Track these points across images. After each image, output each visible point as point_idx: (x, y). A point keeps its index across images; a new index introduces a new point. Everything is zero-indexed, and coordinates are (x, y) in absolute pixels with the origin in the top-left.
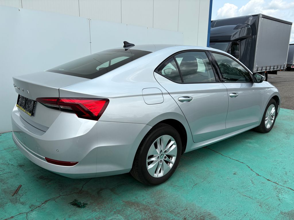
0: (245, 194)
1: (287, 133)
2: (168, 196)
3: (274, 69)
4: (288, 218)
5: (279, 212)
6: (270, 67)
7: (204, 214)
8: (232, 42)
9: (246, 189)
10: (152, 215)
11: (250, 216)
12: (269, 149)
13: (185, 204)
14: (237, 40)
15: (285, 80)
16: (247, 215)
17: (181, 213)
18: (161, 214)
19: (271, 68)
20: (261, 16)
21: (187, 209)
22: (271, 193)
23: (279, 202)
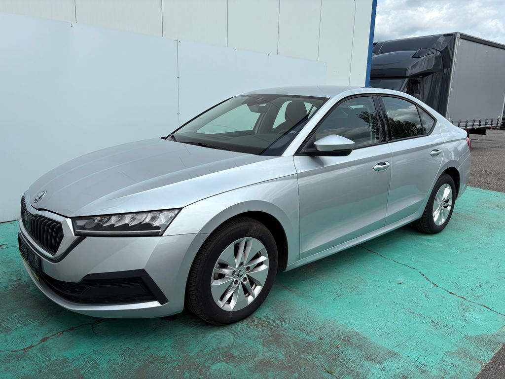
0: (413, 311)
1: (490, 229)
2: (297, 309)
3: (480, 125)
4: (475, 343)
5: (463, 336)
6: (474, 122)
7: (349, 334)
8: (409, 80)
9: (415, 305)
10: (272, 332)
11: (417, 339)
12: (458, 251)
13: (322, 321)
14: (417, 75)
15: (499, 146)
16: (413, 338)
17: (316, 332)
18: (287, 332)
19: (475, 124)
20: (458, 36)
21: (324, 327)
22: (454, 311)
23: (464, 323)
